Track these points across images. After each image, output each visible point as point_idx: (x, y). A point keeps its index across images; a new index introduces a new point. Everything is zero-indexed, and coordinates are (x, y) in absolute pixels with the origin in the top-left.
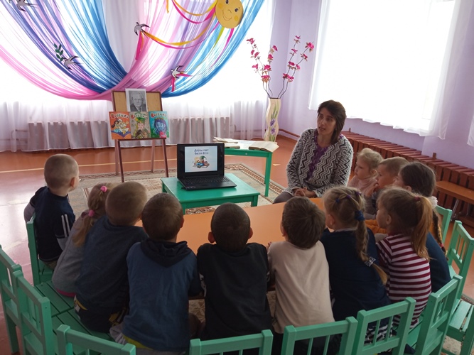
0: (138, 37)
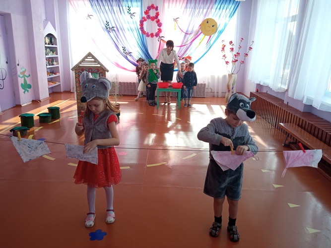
0: (159, 43)
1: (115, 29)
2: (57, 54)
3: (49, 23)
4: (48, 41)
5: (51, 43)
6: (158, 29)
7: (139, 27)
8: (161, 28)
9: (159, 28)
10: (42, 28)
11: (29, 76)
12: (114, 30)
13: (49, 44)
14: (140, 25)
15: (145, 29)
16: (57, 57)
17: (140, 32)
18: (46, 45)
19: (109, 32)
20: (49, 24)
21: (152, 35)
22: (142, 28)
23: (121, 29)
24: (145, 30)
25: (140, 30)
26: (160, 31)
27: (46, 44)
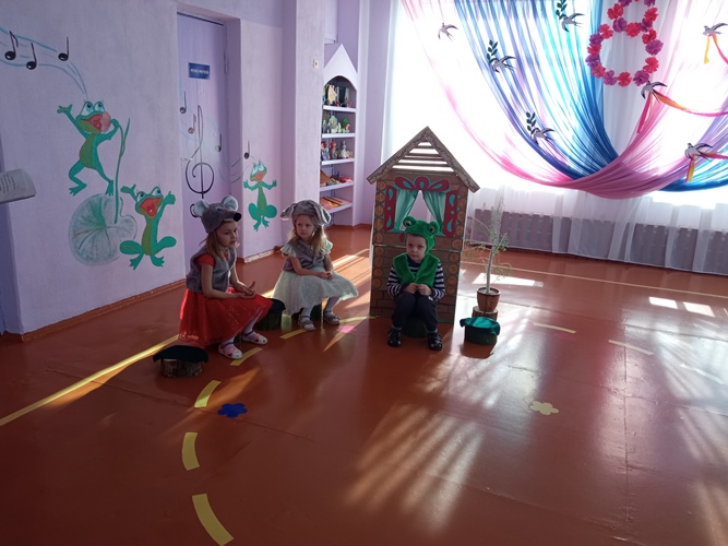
0: (645, 101)
1: (513, 62)
2: (352, 130)
3: (342, 48)
4: (333, 95)
5: (341, 101)
6: (648, 61)
7: (585, 54)
8: (658, 57)
9: (649, 56)
10: (320, 61)
11: (275, 184)
12: (509, 66)
13: (334, 104)
14: (590, 50)
15: (604, 62)
16: (352, 139)
17: (588, 69)
18: (326, 107)
19: (493, 70)
20: (342, 51)
21: (624, 79)
22: (594, 59)
23: (530, 62)
24: (604, 65)
25: (586, 64)
26: (652, 65)
27: (326, 103)
